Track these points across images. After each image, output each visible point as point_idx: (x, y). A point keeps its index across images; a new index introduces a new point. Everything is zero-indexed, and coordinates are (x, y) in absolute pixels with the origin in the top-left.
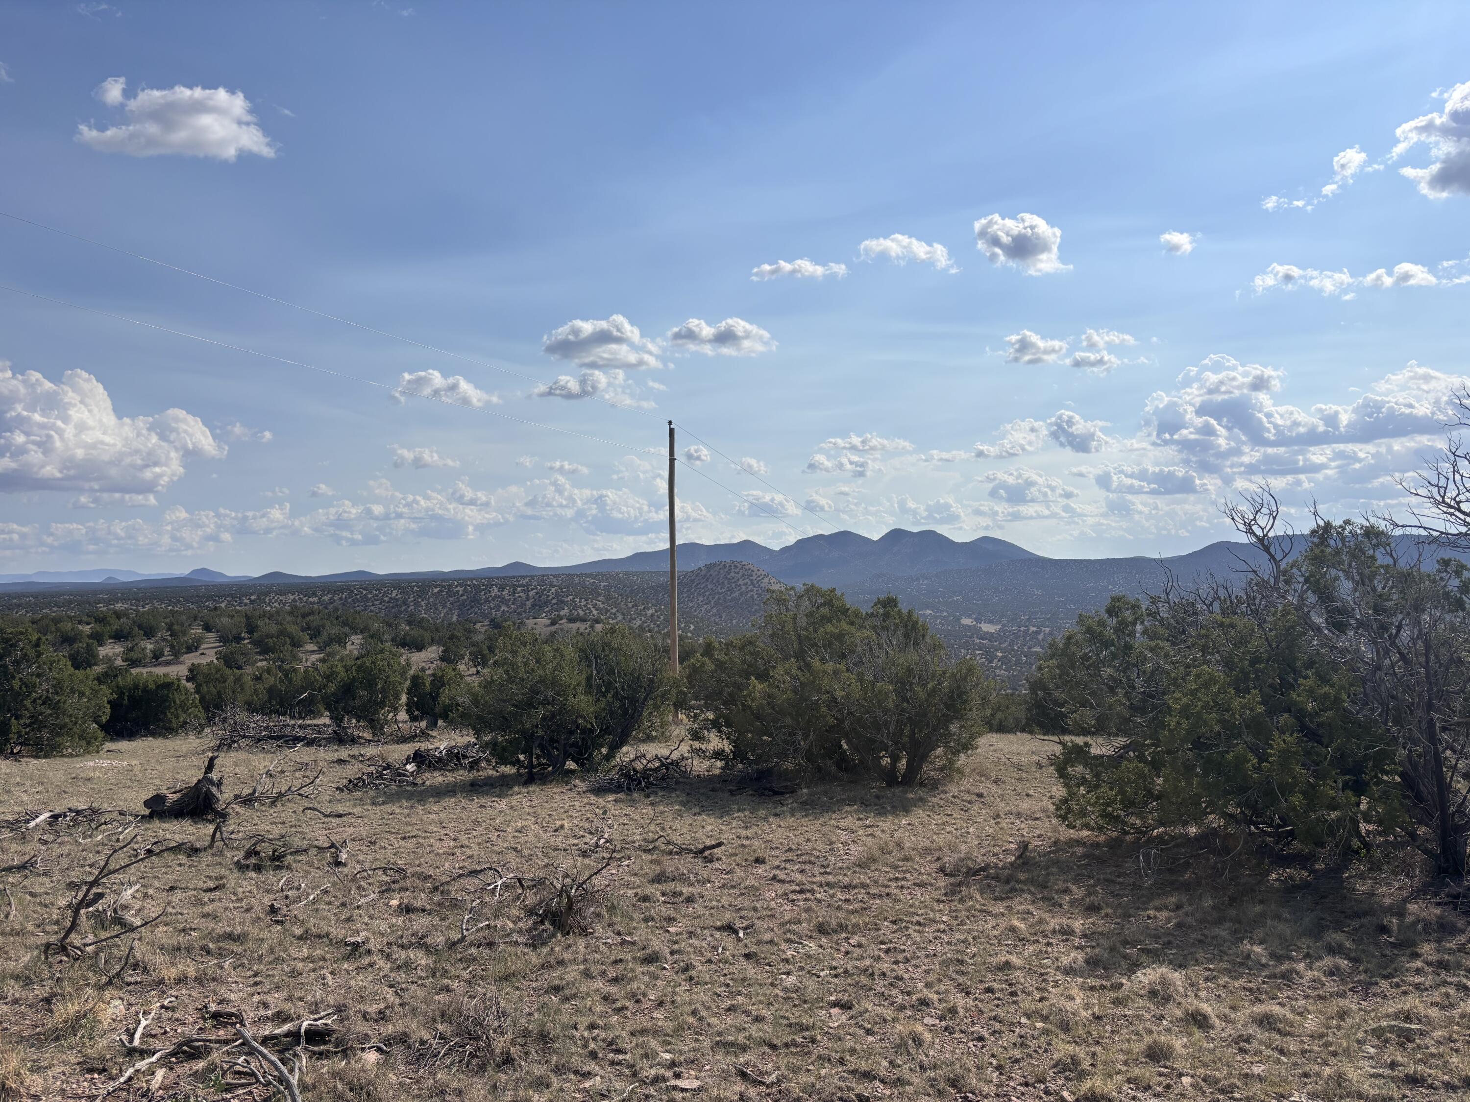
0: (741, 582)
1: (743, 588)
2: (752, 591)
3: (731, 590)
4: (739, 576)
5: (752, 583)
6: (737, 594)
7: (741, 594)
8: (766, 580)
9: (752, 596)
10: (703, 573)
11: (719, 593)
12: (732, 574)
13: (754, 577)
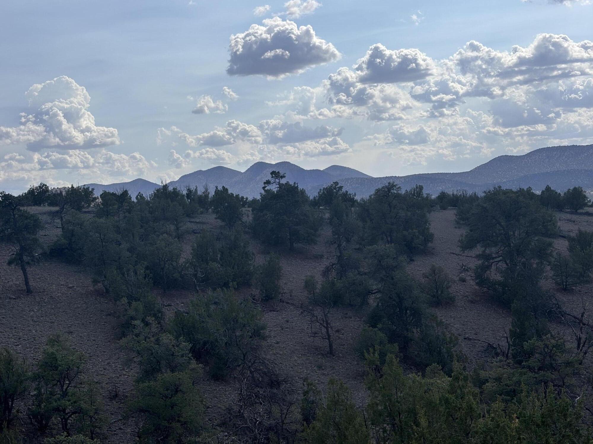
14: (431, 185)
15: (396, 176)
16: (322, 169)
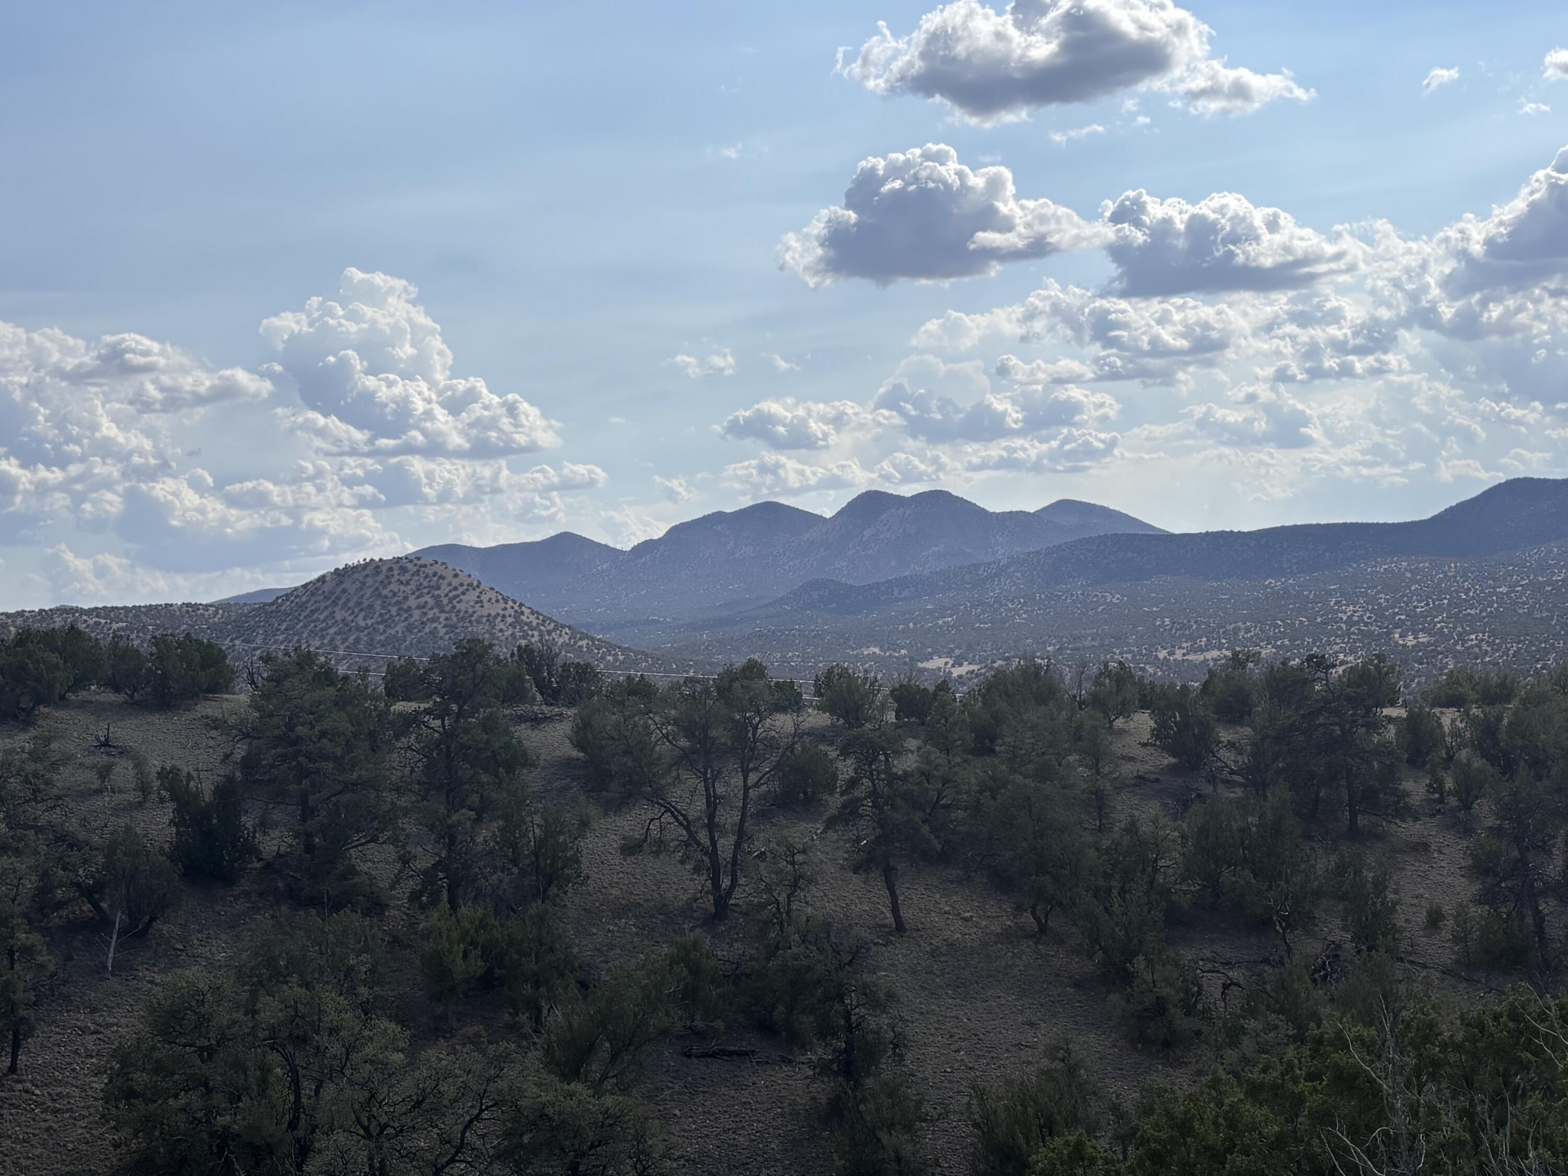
0: (412, 602)
1: (417, 614)
2: (435, 620)
3: (387, 621)
4: (408, 589)
5: (438, 604)
6: (400, 627)
7: (409, 629)
8: (472, 595)
9: (434, 632)
10: (327, 588)
11: (358, 629)
12: (394, 587)
13: (445, 589)
14: (1327, 554)
15: (1232, 532)
16: (1032, 509)
